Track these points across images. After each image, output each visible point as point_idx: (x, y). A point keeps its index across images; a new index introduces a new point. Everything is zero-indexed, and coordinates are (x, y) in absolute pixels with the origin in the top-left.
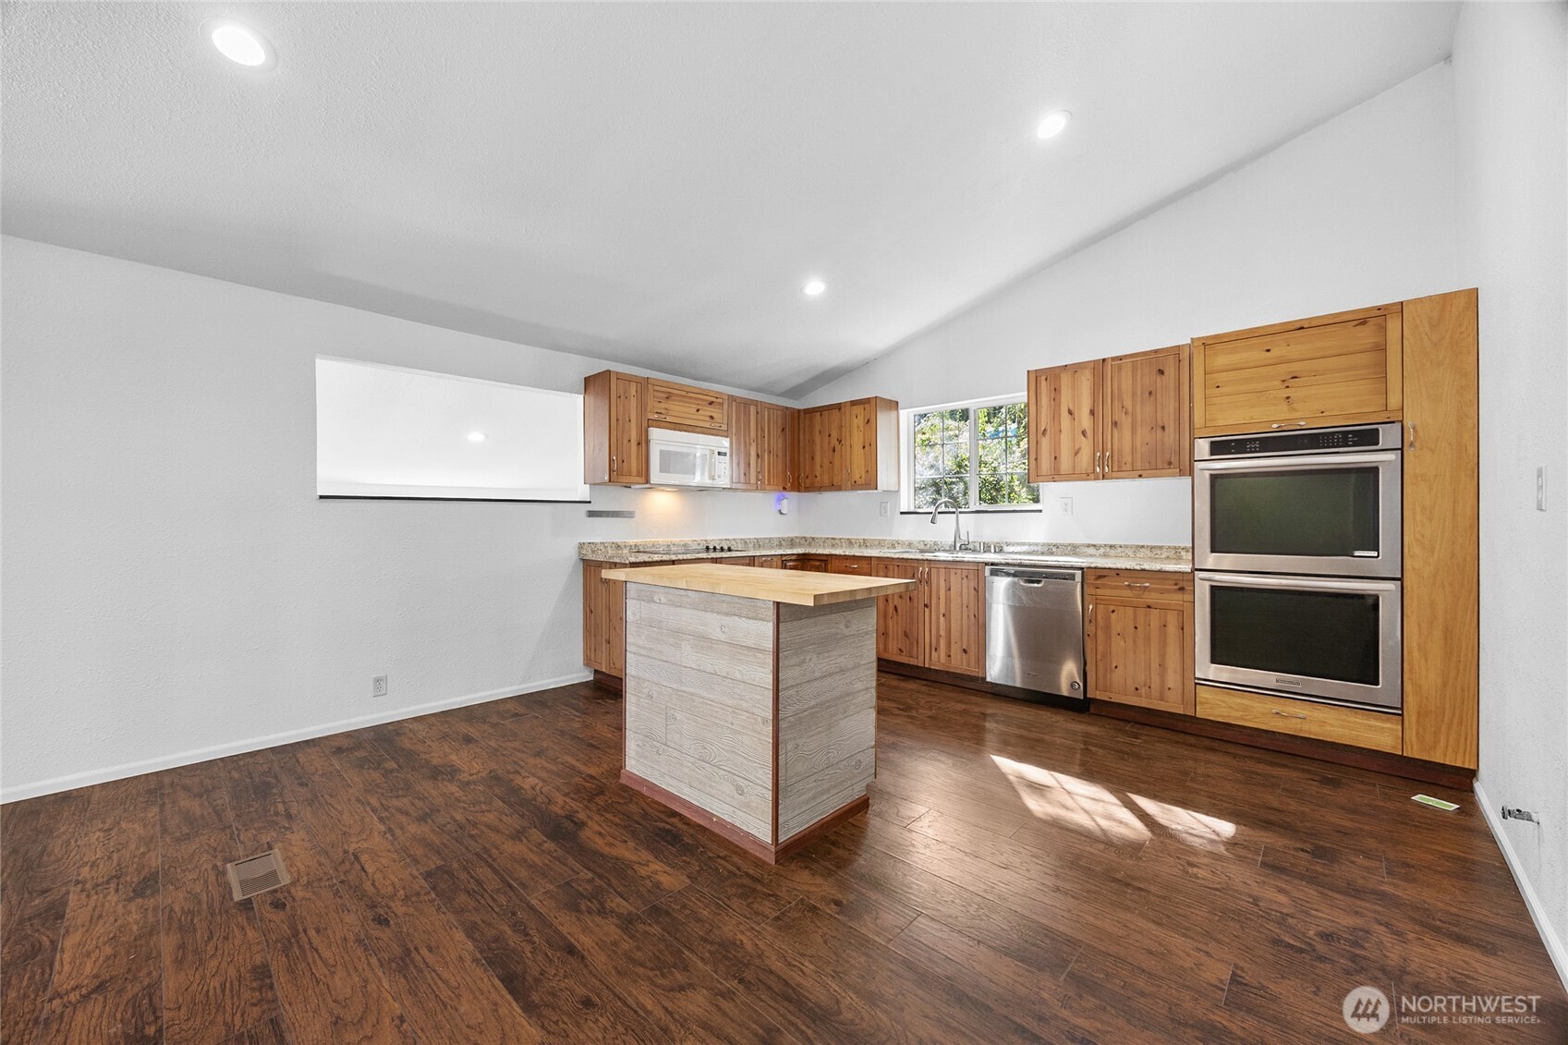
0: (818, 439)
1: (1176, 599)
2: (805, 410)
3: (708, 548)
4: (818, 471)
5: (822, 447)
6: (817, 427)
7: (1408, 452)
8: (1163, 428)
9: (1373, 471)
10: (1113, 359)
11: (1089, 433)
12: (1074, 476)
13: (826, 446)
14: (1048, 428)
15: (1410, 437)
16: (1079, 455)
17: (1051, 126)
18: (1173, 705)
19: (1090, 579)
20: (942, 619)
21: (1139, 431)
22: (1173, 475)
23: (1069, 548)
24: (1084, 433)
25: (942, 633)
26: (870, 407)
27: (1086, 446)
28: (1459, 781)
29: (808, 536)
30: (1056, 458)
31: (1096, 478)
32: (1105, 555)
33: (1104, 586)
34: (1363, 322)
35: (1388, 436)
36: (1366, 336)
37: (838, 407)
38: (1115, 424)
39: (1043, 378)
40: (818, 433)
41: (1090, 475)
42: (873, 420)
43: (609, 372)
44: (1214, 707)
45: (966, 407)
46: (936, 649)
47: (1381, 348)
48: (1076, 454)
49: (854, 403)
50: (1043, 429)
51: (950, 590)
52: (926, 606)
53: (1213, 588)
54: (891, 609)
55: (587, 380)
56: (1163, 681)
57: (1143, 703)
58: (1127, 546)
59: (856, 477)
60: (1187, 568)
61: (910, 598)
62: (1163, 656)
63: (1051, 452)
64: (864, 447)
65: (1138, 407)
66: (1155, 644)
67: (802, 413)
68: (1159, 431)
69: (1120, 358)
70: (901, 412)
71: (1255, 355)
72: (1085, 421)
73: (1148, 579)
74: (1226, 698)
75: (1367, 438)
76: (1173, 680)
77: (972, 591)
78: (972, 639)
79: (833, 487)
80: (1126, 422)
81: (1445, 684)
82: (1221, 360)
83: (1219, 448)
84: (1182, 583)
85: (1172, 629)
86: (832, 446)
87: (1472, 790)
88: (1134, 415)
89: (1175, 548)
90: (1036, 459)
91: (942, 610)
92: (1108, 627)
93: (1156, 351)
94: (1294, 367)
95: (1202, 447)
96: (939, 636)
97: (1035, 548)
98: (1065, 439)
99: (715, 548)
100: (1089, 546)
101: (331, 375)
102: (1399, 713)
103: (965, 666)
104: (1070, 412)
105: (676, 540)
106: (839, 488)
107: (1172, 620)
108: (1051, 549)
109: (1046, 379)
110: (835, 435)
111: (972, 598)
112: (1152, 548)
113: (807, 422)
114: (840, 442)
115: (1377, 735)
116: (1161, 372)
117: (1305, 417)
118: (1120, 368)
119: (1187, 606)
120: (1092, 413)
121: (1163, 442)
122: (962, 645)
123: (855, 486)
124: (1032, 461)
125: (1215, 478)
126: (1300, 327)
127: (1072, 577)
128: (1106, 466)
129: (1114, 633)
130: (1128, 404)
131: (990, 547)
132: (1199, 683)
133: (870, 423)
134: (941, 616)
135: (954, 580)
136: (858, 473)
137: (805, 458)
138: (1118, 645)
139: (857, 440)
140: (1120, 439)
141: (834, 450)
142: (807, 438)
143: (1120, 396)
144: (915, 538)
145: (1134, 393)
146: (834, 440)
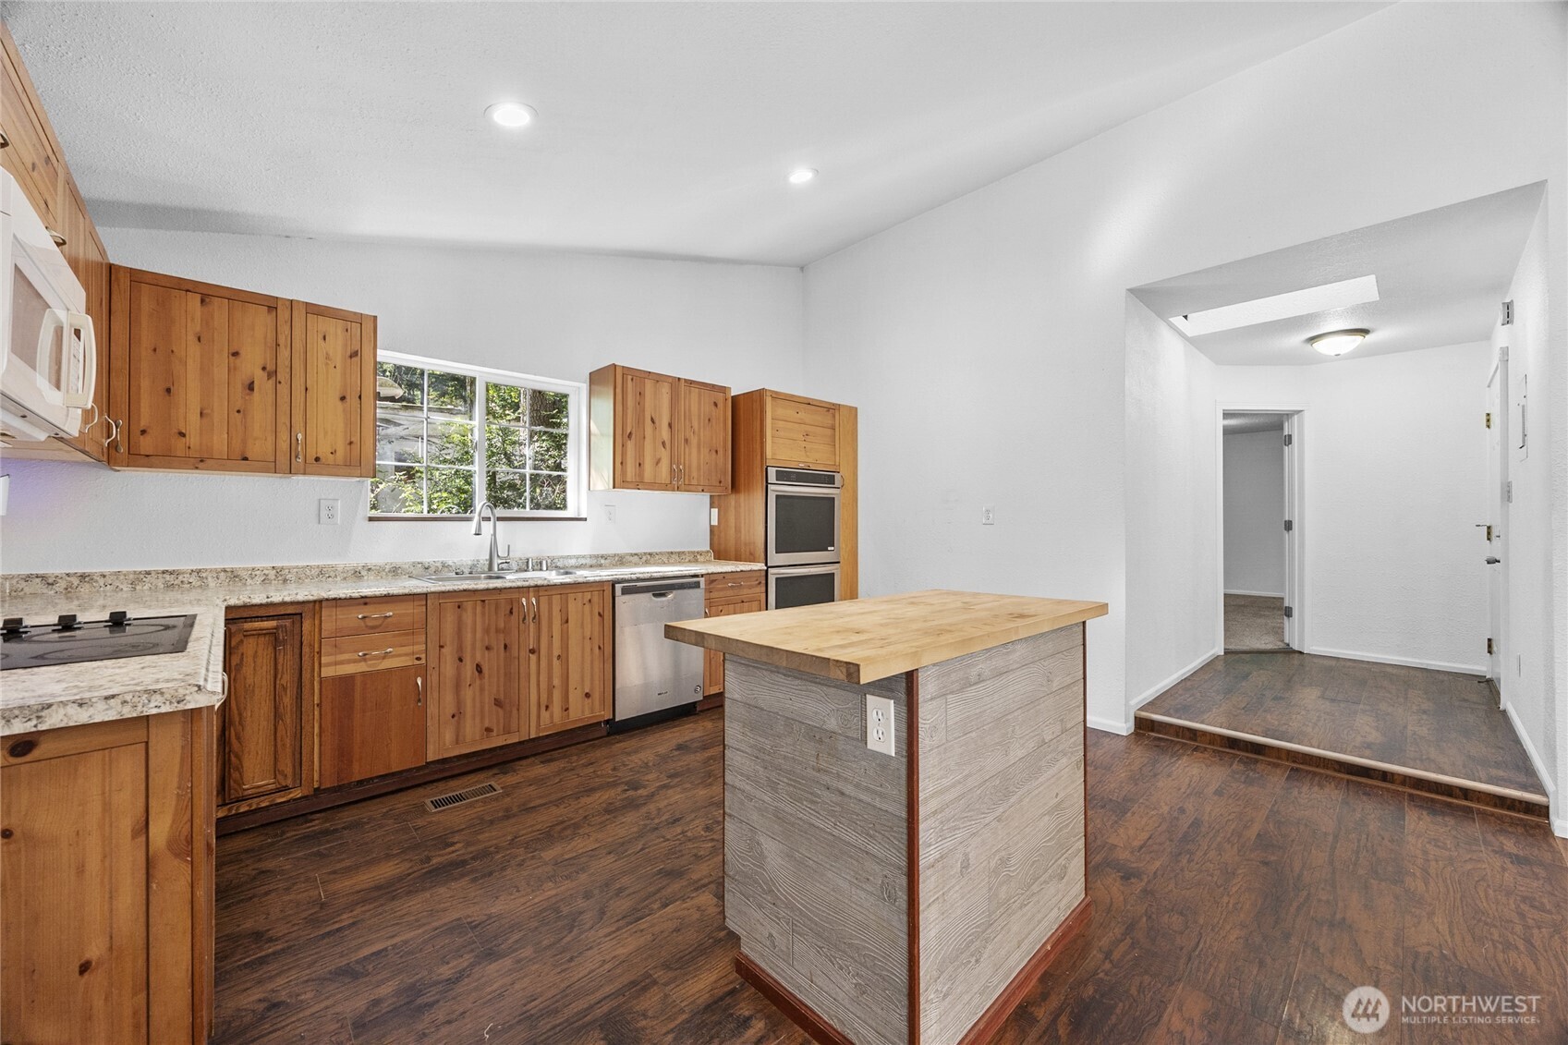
7: (842, 490)
8: (717, 452)
9: (832, 500)
11: (667, 446)
12: (655, 485)
14: (634, 432)
15: (842, 482)
16: (660, 465)
20: (556, 663)
21: (702, 449)
23: (617, 559)
24: (664, 444)
25: (556, 682)
26: (360, 329)
27: (665, 455)
30: (640, 464)
31: (673, 490)
34: (827, 409)
35: (837, 480)
38: (686, 440)
39: (630, 377)
40: (192, 338)
42: (367, 355)
45: (472, 374)
46: (547, 707)
47: (833, 428)
48: (657, 464)
49: (317, 310)
50: (629, 432)
51: (567, 622)
52: (532, 651)
53: (779, 577)
54: (469, 669)
58: (661, 553)
59: (323, 451)
60: (762, 566)
61: (506, 646)
63: (636, 457)
64: (343, 398)
65: (702, 430)
68: (714, 453)
69: (689, 382)
71: (792, 413)
72: (664, 432)
73: (741, 579)
75: (831, 479)
77: (597, 618)
78: (596, 678)
80: (694, 441)
82: (781, 412)
83: (782, 476)
84: (761, 578)
88: (699, 436)
89: (693, 552)
90: (622, 463)
91: (556, 652)
94: (807, 427)
95: (772, 474)
96: (551, 688)
97: (583, 561)
98: (648, 446)
100: (632, 555)
103: (587, 714)
104: (653, 421)
108: (599, 561)
109: (632, 379)
110: (252, 356)
111: (596, 629)
114: (269, 374)
116: (715, 404)
117: (811, 462)
118: (691, 391)
120: (670, 425)
121: (716, 463)
122: (583, 689)
123: (317, 467)
125: (780, 497)
127: (698, 584)
128: (679, 478)
130: (695, 425)
131: (541, 563)
133: (361, 358)
134: (555, 659)
135: (573, 607)
136: (321, 441)
140: (690, 455)
141: (251, 387)
142: (146, 336)
143: (690, 415)
144: (404, 558)
145: (699, 416)
146: (252, 362)
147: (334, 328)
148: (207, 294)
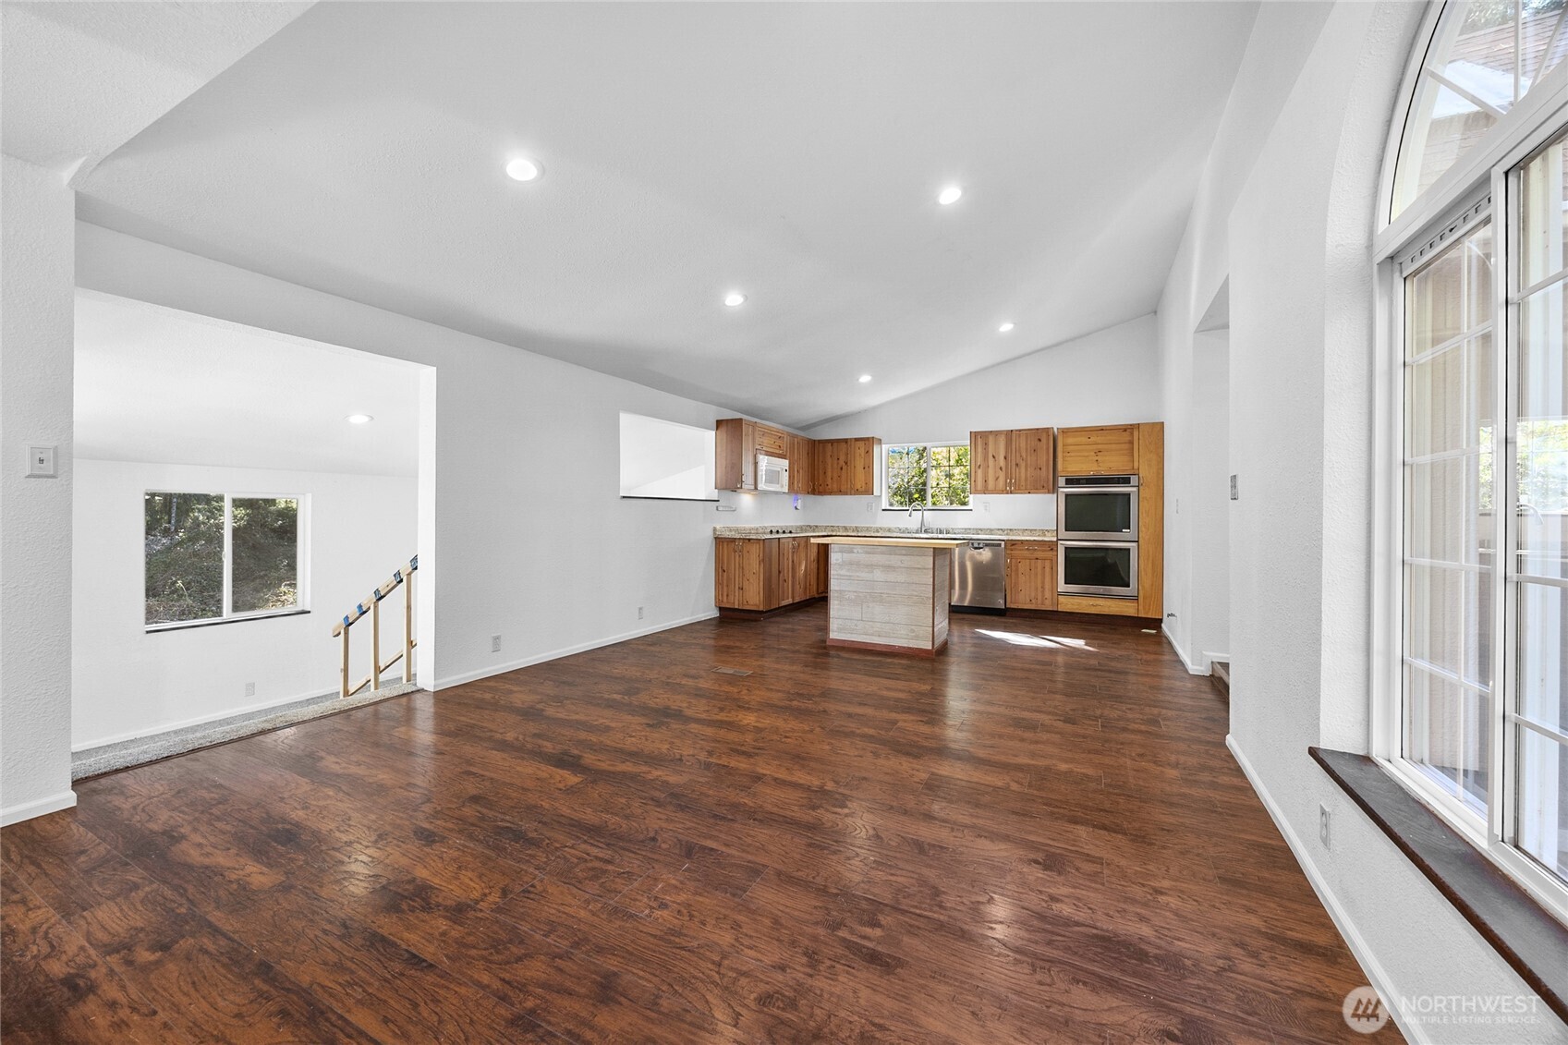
0: (829, 461)
1: (1050, 554)
2: (819, 441)
3: (771, 531)
4: (829, 481)
5: (832, 466)
6: (829, 454)
7: (1141, 487)
8: (1039, 469)
9: (1128, 496)
10: (1016, 430)
11: (1004, 469)
12: (996, 491)
13: (835, 465)
14: (982, 465)
15: (1141, 482)
16: (998, 480)
17: (1006, 327)
18: (1048, 606)
19: (1009, 547)
21: (1029, 469)
22: (1045, 493)
23: (988, 531)
24: (1001, 469)
26: (869, 442)
27: (1002, 475)
28: (1157, 623)
29: (812, 524)
31: (1007, 494)
32: (1007, 534)
33: (1015, 549)
34: (1125, 430)
35: (1134, 480)
36: (1126, 437)
37: (846, 441)
38: (1017, 465)
39: (979, 436)
40: (829, 456)
41: (1002, 492)
42: (871, 451)
43: (741, 419)
44: (1068, 605)
47: (1131, 443)
48: (996, 479)
49: (857, 440)
50: (979, 465)
53: (1066, 548)
55: (717, 421)
56: (1043, 596)
57: (1033, 607)
59: (859, 487)
60: (1055, 539)
62: (1043, 583)
63: (983, 478)
64: (864, 468)
65: (1029, 457)
66: (1039, 577)
67: (817, 443)
69: (1020, 431)
70: (883, 446)
71: (1084, 440)
72: (1002, 462)
73: (1036, 545)
74: (1071, 600)
75: (1126, 481)
76: (1048, 594)
79: (840, 492)
80: (1023, 465)
81: (1152, 585)
82: (1070, 440)
83: (1070, 482)
84: (1052, 546)
85: (1048, 569)
86: (840, 466)
87: (1161, 627)
88: (1026, 461)
89: (1049, 530)
90: (975, 481)
92: (1017, 570)
93: (1037, 429)
94: (1100, 447)
95: (1062, 481)
97: (969, 531)
98: (991, 472)
99: (778, 532)
100: (999, 530)
101: (629, 423)
102: (1136, 599)
104: (994, 457)
105: (753, 526)
106: (846, 494)
107: (1047, 564)
108: (977, 531)
109: (981, 437)
110: (842, 458)
112: (1031, 530)
113: (821, 448)
114: (846, 463)
115: (1128, 609)
116: (1040, 440)
117: (1104, 470)
118: (1019, 436)
119: (1054, 558)
120: (1005, 458)
121: (1039, 476)
123: (857, 492)
124: (973, 483)
125: (1068, 496)
126: (1102, 429)
127: (1000, 545)
128: (1012, 487)
129: (1020, 574)
130: (1024, 455)
131: (942, 531)
132: (1060, 594)
133: (869, 453)
136: (859, 484)
137: (818, 473)
138: (1022, 579)
139: (859, 464)
140: (1020, 473)
141: (842, 468)
142: (821, 459)
143: (1020, 450)
144: (892, 525)
145: (1027, 449)
146: (842, 462)
147: (861, 444)
148: (832, 442)
